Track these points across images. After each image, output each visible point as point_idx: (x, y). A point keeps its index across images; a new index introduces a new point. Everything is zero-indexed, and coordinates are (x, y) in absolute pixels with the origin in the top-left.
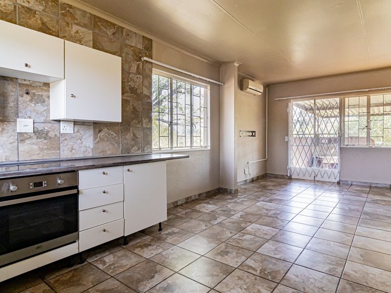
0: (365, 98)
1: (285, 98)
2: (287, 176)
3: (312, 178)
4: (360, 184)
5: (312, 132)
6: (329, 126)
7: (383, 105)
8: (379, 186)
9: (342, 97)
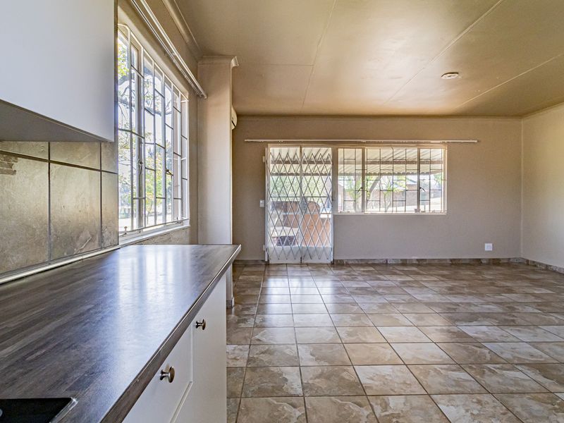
0: (359, 151)
1: (260, 141)
2: (263, 261)
3: (298, 261)
4: (357, 262)
5: (298, 194)
6: (320, 185)
7: (381, 162)
8: (376, 262)
9: (335, 147)
